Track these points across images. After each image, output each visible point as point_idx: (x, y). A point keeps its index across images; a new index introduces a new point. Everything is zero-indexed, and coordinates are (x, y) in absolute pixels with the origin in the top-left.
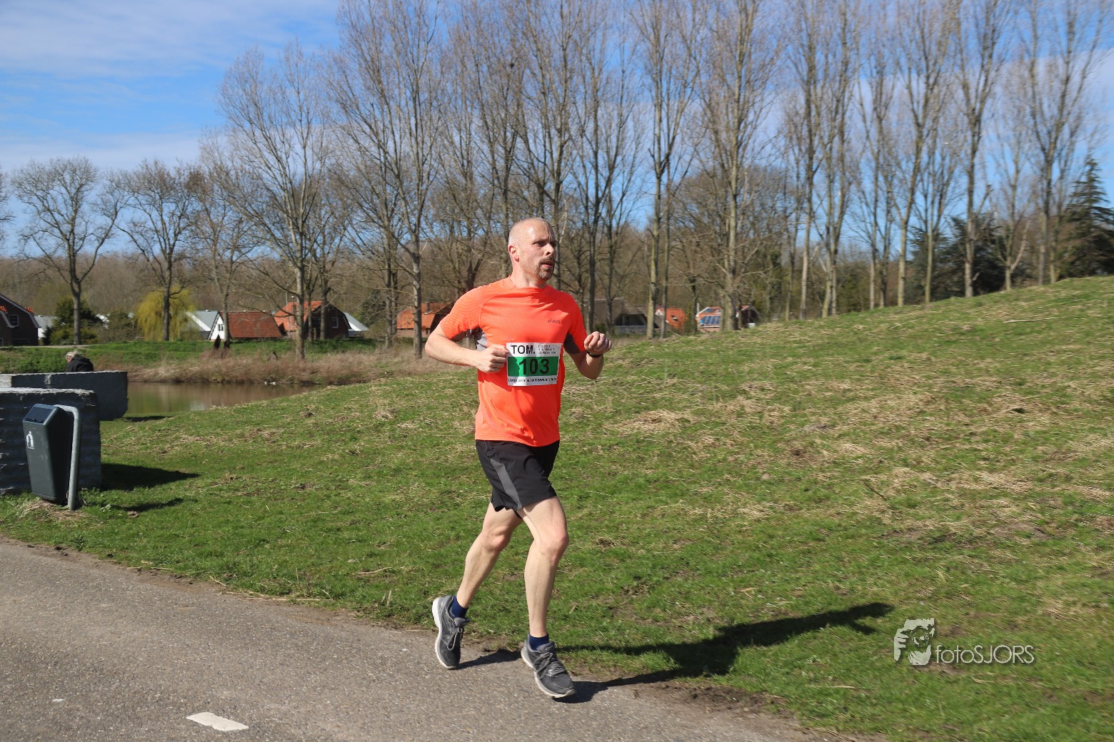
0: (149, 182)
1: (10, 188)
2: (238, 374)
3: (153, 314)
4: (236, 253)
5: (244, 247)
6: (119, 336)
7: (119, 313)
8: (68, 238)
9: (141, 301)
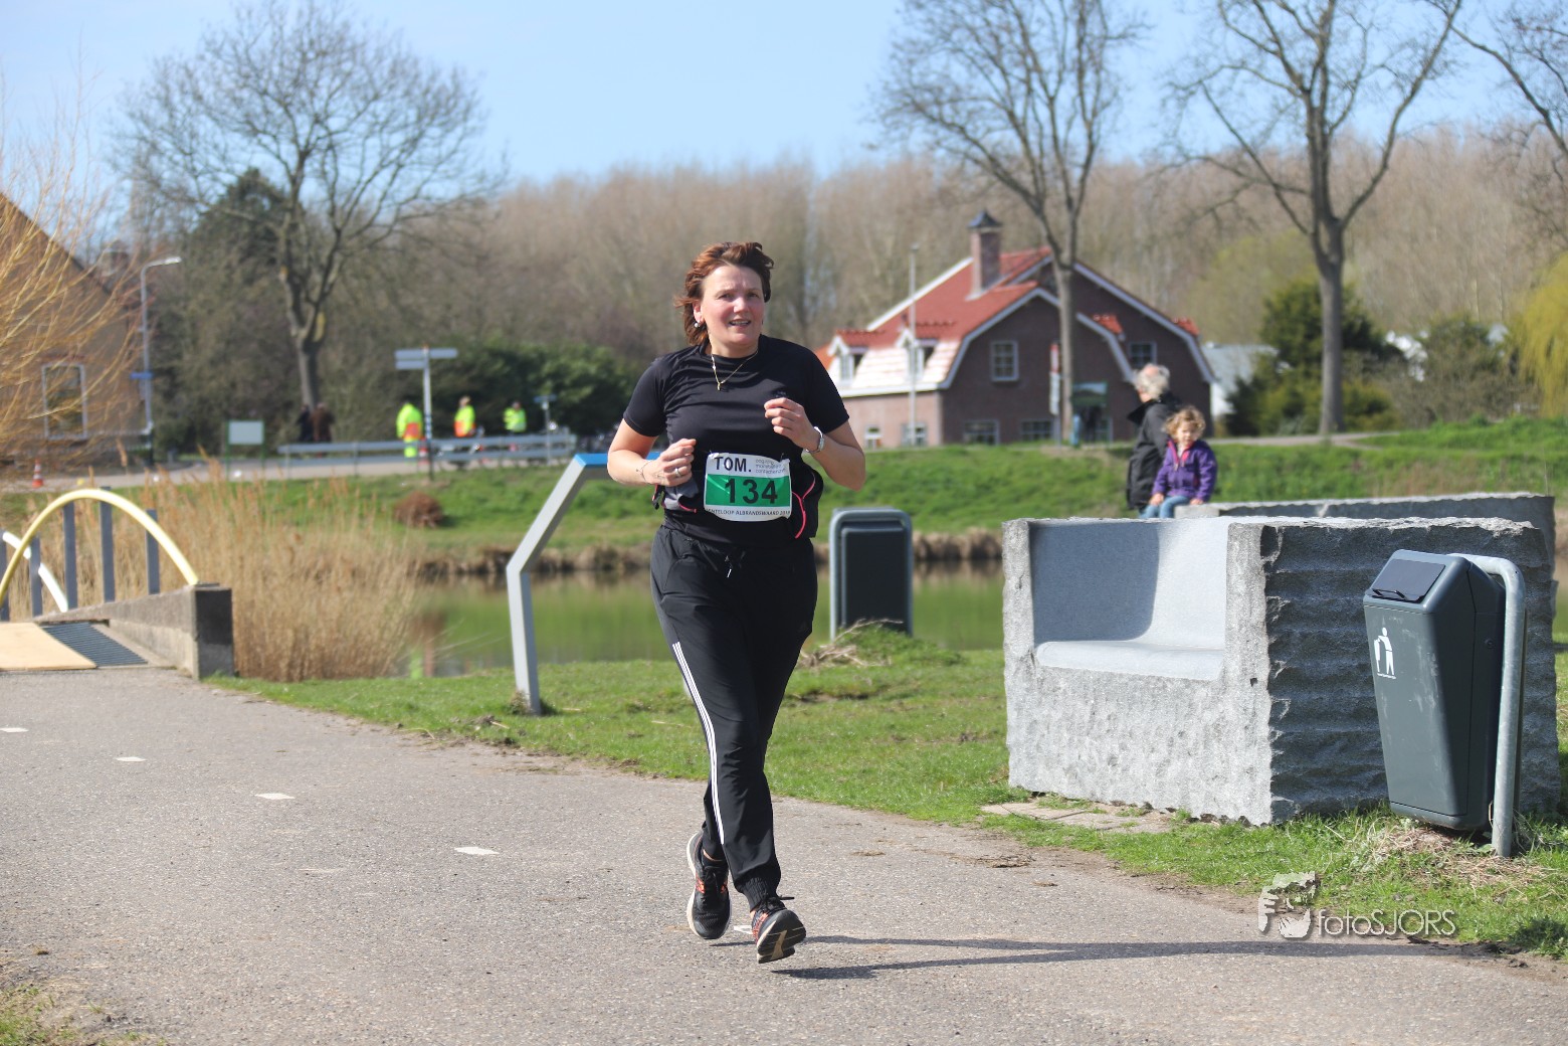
6: (1461, 405)
7: (1463, 325)
8: (1307, 85)
9: (1533, 286)
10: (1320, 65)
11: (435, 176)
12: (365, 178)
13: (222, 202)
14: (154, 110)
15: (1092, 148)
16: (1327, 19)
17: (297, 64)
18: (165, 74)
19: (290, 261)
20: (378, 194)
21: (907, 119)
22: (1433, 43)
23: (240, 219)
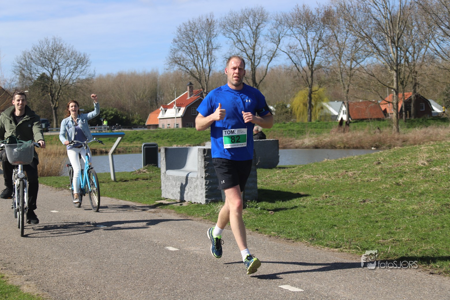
0: (300, 19)
1: (219, 30)
2: (354, 142)
3: (302, 105)
4: (354, 63)
5: (359, 58)
6: (281, 120)
7: (281, 104)
8: (251, 58)
9: (294, 97)
10: (253, 54)
11: (80, 75)
12: (66, 75)
13: (38, 79)
14: (23, 61)
15: (210, 70)
16: (254, 46)
17: (52, 52)
18: (25, 54)
19: (51, 92)
20: (69, 78)
21: (174, 64)
22: (275, 50)
23: (41, 83)
